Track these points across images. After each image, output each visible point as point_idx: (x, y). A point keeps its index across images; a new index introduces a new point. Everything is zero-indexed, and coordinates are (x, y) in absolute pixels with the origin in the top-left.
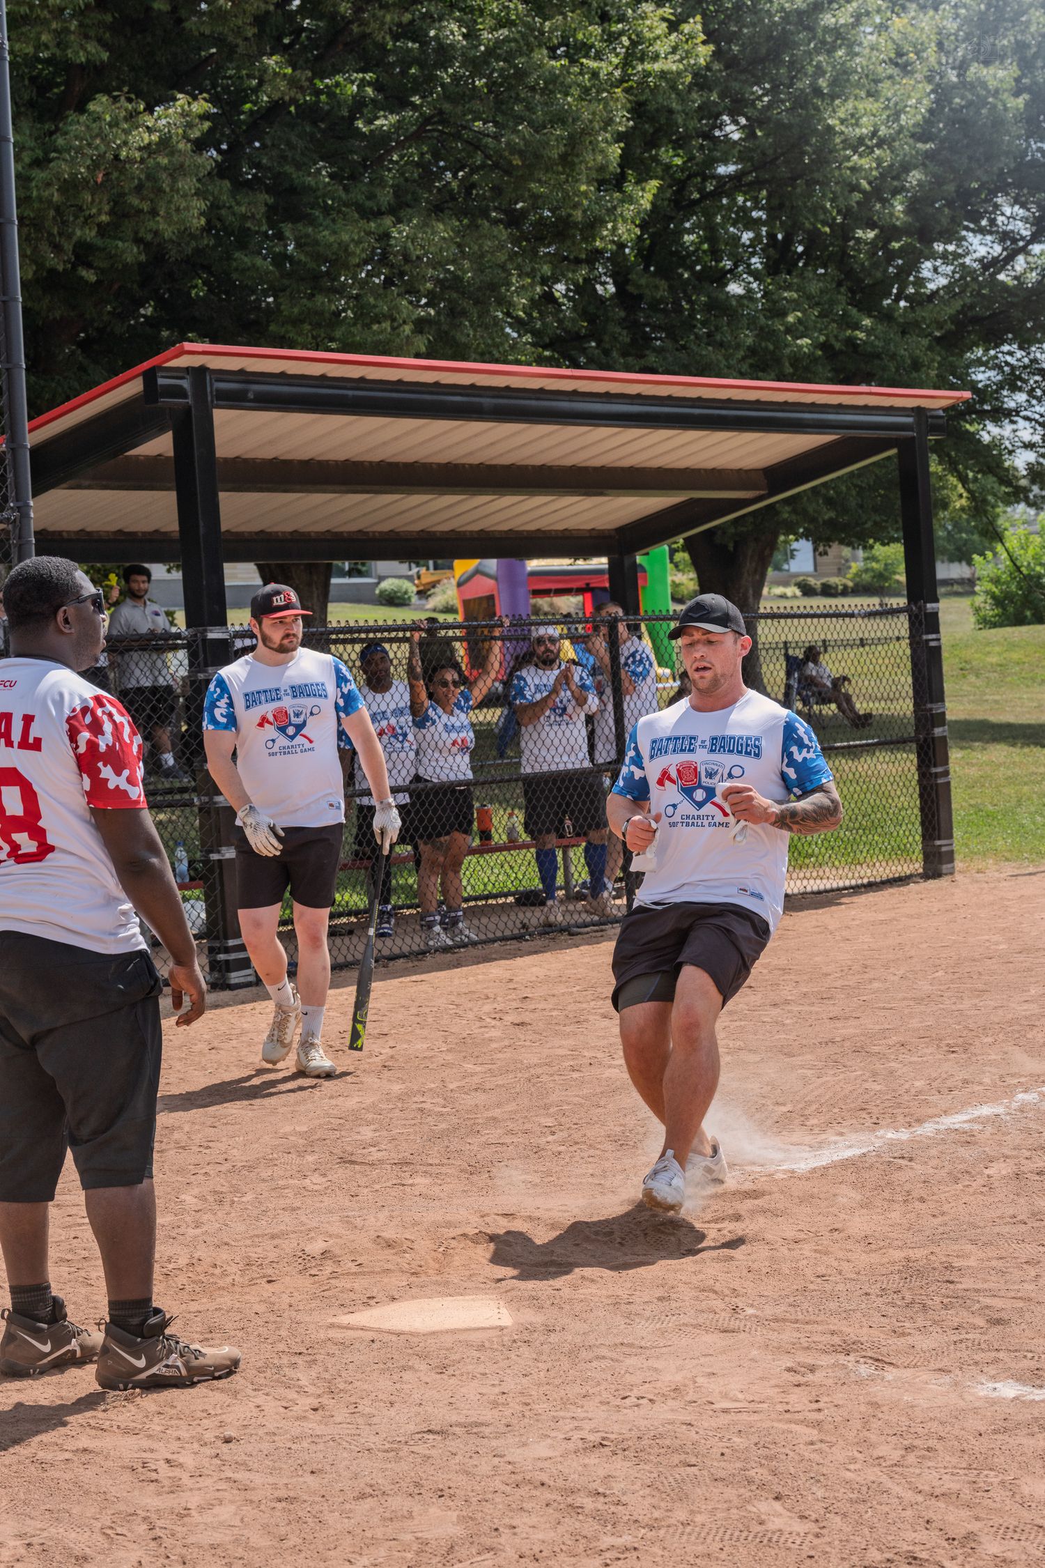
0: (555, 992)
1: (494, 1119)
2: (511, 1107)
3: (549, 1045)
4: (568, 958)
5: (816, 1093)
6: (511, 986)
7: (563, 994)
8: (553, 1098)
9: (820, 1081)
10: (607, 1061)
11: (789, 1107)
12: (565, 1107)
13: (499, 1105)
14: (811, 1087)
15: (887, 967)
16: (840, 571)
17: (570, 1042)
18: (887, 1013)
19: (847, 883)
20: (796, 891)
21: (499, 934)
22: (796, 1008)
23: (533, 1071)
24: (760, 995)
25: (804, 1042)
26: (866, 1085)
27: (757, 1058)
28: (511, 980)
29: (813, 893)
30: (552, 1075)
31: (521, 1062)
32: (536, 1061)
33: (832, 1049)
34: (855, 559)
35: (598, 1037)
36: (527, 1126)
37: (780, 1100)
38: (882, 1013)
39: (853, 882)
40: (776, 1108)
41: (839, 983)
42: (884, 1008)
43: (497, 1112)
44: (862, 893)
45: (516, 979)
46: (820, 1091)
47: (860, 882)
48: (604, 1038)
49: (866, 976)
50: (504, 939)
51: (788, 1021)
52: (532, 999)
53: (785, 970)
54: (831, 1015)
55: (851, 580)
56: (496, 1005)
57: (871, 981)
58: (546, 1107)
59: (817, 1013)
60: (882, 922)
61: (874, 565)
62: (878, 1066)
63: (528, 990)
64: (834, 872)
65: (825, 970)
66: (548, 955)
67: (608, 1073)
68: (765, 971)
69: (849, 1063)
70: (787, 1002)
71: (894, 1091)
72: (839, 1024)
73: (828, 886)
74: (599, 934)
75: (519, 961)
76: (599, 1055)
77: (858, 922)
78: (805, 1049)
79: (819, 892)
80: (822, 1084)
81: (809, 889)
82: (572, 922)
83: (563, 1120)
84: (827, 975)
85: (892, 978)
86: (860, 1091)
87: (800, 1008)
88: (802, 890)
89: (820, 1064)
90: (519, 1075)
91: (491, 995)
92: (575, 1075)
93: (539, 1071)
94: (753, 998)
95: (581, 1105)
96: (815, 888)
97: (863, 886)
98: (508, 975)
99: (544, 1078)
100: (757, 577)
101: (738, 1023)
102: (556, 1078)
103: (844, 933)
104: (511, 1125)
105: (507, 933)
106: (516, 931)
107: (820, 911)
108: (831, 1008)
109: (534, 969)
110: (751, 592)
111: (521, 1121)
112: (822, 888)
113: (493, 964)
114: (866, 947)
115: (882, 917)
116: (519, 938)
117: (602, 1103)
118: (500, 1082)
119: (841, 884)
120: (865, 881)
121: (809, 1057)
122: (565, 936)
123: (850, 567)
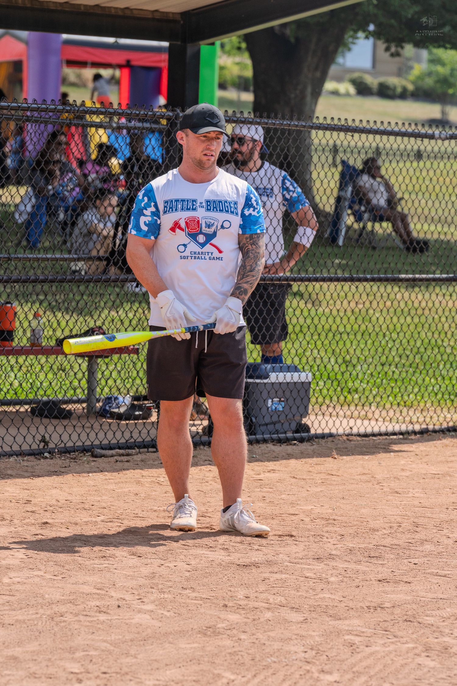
0: (78, 520)
1: (15, 658)
2: (33, 646)
3: (73, 580)
4: (91, 483)
5: (364, 664)
6: (29, 508)
7: (87, 523)
8: (79, 641)
9: (368, 650)
10: (136, 604)
11: (335, 677)
12: (92, 653)
13: (20, 643)
14: (359, 656)
15: (439, 527)
16: (401, 72)
17: (96, 579)
18: (441, 580)
19: (397, 428)
20: (341, 431)
21: (16, 448)
22: (341, 565)
23: (56, 609)
24: (301, 546)
25: (351, 604)
26: (419, 660)
27: (299, 617)
28: (29, 502)
29: (359, 435)
30: (76, 615)
31: (43, 597)
32: (58, 597)
33: (381, 615)
34: (418, 60)
35: (127, 576)
36: (51, 670)
37: (326, 668)
38: (435, 580)
39: (404, 428)
40: (322, 676)
41: (388, 541)
42: (437, 575)
43: (17, 651)
44: (413, 442)
45: (34, 501)
46: (369, 662)
47: (410, 428)
48: (133, 578)
49: (417, 536)
50: (21, 454)
51: (332, 579)
52: (52, 525)
53: (329, 521)
54: (380, 577)
55: (413, 83)
56: (12, 529)
57: (423, 542)
58: (72, 650)
59: (364, 573)
60: (435, 476)
61: (440, 69)
62: (431, 640)
63: (48, 514)
64: (384, 413)
65: (372, 524)
66: (69, 477)
67: (138, 618)
68: (307, 520)
69: (400, 634)
70: (331, 557)
71: (449, 669)
72: (388, 588)
73: (376, 430)
74: (125, 458)
75: (38, 482)
76: (128, 597)
77: (408, 473)
78: (352, 613)
79: (366, 435)
80: (371, 654)
81: (355, 431)
82: (97, 442)
83: (91, 667)
84: (374, 530)
85: (446, 541)
86: (413, 666)
87: (346, 565)
88: (348, 431)
89: (369, 631)
90: (41, 611)
91: (8, 517)
92: (102, 617)
93: (62, 609)
94: (294, 549)
95: (110, 652)
96: (362, 431)
97: (415, 433)
98: (24, 495)
99: (69, 618)
100: (318, 74)
101: (278, 576)
102: (82, 618)
103: (392, 485)
104: (34, 668)
105: (25, 447)
106: (35, 447)
107: (367, 457)
108: (380, 569)
109: (54, 491)
110: (309, 90)
111: (44, 664)
112: (369, 430)
113: (9, 481)
114: (416, 503)
115: (433, 470)
116: (37, 454)
117: (132, 652)
118: (20, 618)
119: (390, 429)
120: (417, 427)
121: (356, 622)
122: (86, 458)
123: (411, 68)
